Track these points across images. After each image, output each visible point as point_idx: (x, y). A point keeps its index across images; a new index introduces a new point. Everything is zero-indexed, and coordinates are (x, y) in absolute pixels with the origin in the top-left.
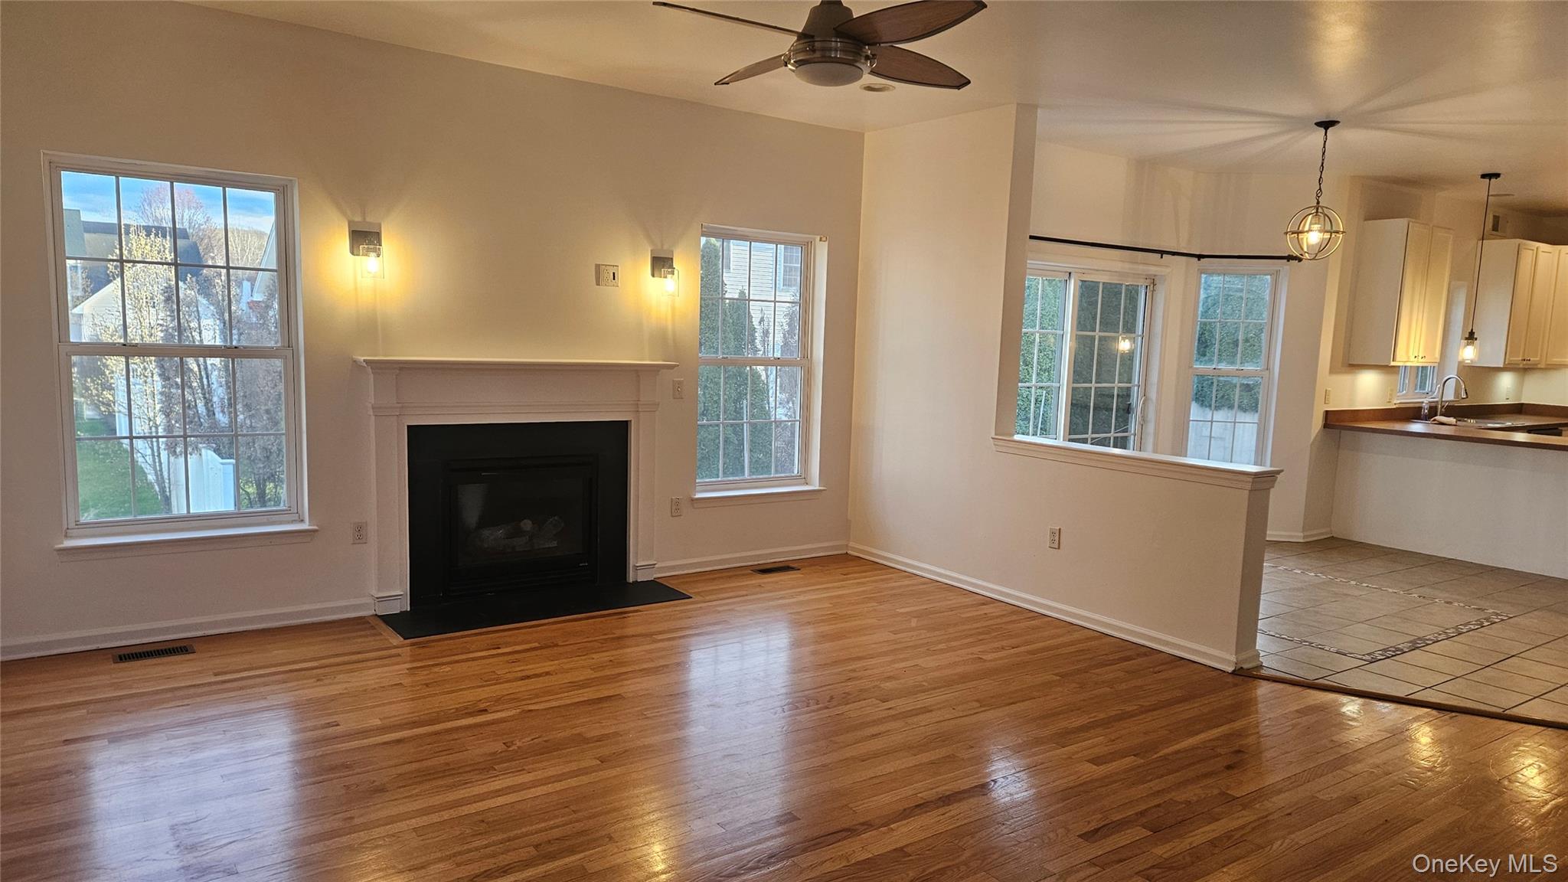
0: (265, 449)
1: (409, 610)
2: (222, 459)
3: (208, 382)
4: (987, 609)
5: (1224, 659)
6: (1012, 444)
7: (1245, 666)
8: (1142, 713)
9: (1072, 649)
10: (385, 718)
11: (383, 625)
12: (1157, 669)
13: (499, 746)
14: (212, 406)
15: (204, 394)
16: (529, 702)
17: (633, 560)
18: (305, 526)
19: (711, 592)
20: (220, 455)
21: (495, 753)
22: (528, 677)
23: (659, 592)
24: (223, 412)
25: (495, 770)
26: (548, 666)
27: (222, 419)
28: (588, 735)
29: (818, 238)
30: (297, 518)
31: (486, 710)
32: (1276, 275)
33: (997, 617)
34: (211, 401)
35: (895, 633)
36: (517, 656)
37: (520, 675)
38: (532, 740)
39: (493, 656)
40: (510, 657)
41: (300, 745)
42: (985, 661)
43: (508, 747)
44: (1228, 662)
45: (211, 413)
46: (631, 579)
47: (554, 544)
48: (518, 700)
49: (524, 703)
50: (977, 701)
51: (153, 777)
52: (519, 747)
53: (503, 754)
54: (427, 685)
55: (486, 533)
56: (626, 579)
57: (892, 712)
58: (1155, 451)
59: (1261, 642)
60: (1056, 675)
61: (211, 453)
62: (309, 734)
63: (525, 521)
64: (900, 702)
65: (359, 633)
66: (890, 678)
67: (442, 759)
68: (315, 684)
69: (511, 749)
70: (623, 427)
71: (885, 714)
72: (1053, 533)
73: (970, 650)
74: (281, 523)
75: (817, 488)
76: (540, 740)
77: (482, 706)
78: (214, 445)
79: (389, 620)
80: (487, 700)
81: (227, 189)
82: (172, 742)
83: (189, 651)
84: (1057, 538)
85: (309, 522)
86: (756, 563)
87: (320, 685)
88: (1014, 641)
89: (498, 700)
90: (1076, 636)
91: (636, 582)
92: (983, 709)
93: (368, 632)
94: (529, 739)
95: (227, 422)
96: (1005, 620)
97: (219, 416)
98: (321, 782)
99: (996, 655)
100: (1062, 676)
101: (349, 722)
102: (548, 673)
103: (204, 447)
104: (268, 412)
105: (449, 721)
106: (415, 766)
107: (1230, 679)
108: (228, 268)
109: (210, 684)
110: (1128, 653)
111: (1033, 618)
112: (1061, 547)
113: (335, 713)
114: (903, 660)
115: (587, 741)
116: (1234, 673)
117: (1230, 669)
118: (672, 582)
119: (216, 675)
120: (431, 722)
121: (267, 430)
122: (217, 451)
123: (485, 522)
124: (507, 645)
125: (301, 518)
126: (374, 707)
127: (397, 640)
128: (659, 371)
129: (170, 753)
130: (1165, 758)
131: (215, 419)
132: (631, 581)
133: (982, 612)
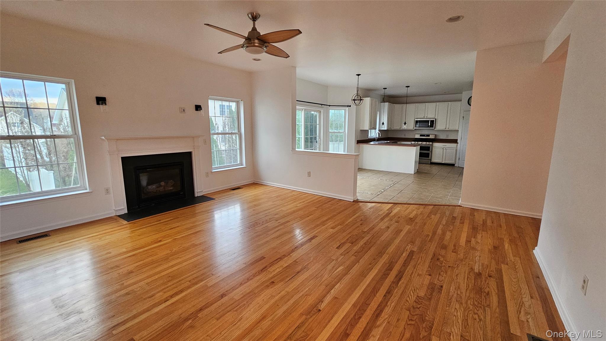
0: (64, 167)
1: (127, 212)
2: (48, 171)
3: (40, 148)
4: (293, 193)
5: (351, 199)
6: (295, 151)
7: (355, 200)
8: (338, 214)
9: (317, 200)
10: (127, 248)
11: (119, 218)
12: (337, 203)
13: (169, 252)
14: (42, 155)
15: (39, 152)
16: (174, 236)
17: (196, 190)
18: (88, 191)
19: (220, 197)
20: (47, 170)
21: (168, 254)
22: (172, 228)
23: (205, 198)
24: (47, 157)
25: (169, 259)
26: (178, 224)
27: (47, 159)
28: (196, 244)
29: (240, 100)
30: (84, 189)
31: (161, 241)
32: (345, 110)
33: (296, 195)
34: (42, 154)
35: (273, 202)
36: (167, 222)
37: (170, 228)
38: (179, 247)
39: (159, 223)
40: (165, 223)
41: (98, 262)
42: (298, 206)
43: (172, 251)
44: (352, 199)
45: (42, 158)
46: (196, 195)
47: (172, 188)
48: (171, 236)
49: (173, 236)
50: (300, 217)
51: (41, 283)
52: (175, 251)
53: (170, 254)
54: (139, 236)
55: (150, 187)
56: (194, 196)
57: (280, 223)
58: (323, 151)
59: (358, 194)
60: (316, 207)
61: (44, 170)
62: (100, 258)
63: (162, 182)
64: (281, 220)
65: (111, 222)
66: (276, 215)
67: (150, 259)
68: (98, 241)
69: (172, 252)
70: (190, 154)
71: (278, 224)
72: (308, 173)
73: (293, 204)
74: (78, 191)
75: (245, 166)
76: (181, 247)
77: (159, 239)
78: (45, 168)
79: (122, 216)
80: (160, 237)
81: (46, 83)
82: (48, 269)
83: (48, 235)
84: (309, 174)
85: (89, 189)
86: (230, 188)
87: (100, 241)
88: (303, 200)
89: (164, 237)
90: (316, 197)
91: (198, 197)
92: (302, 219)
93: (115, 221)
94: (178, 248)
95: (49, 160)
96: (299, 195)
97: (46, 158)
98: (109, 274)
99: (300, 205)
100: (317, 208)
101: (114, 252)
102: (178, 227)
103: (41, 168)
104: (64, 156)
105: (150, 246)
106: (141, 262)
107: (352, 203)
108: (49, 109)
109: (59, 246)
110: (329, 200)
111: (305, 194)
112: (311, 176)
113: (109, 249)
114: (278, 209)
115: (196, 245)
116: (353, 202)
117: (352, 201)
118: (208, 195)
119: (60, 242)
120: (143, 247)
121: (64, 162)
122: (46, 169)
123: (149, 184)
124: (163, 219)
125: (86, 188)
126: (122, 245)
127: (125, 222)
128: (199, 137)
129: (47, 273)
130: (347, 225)
131: (44, 159)
132: (196, 196)
133: (292, 194)
